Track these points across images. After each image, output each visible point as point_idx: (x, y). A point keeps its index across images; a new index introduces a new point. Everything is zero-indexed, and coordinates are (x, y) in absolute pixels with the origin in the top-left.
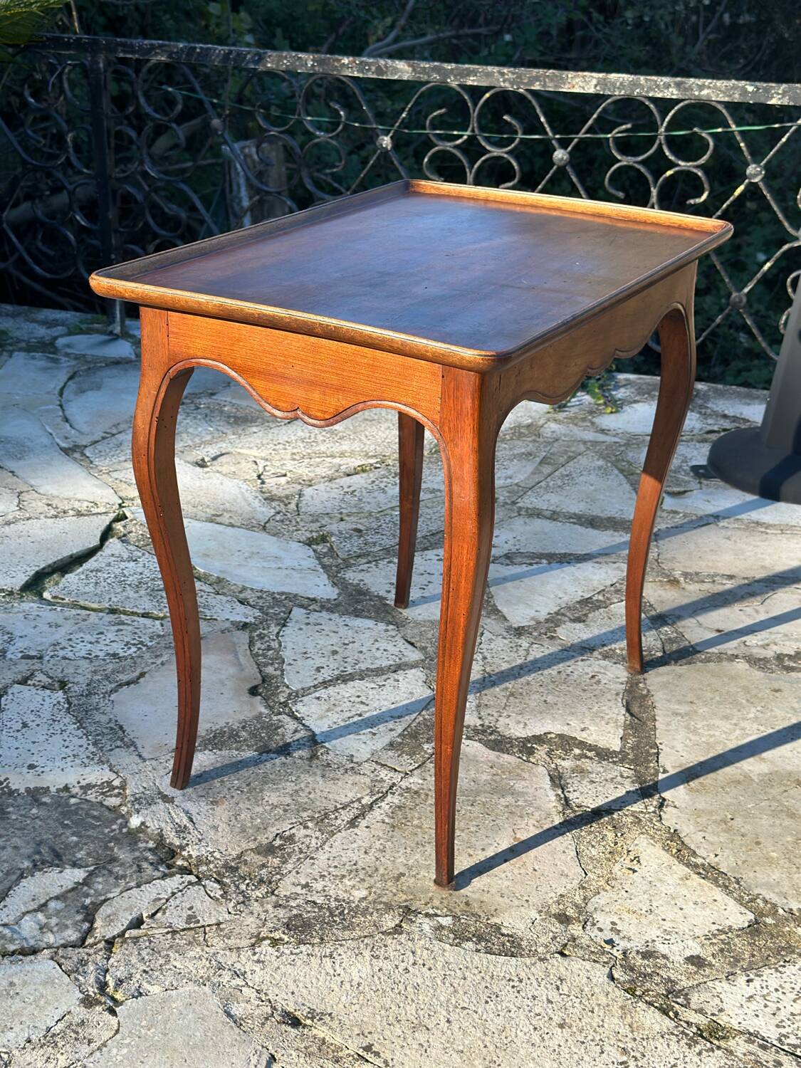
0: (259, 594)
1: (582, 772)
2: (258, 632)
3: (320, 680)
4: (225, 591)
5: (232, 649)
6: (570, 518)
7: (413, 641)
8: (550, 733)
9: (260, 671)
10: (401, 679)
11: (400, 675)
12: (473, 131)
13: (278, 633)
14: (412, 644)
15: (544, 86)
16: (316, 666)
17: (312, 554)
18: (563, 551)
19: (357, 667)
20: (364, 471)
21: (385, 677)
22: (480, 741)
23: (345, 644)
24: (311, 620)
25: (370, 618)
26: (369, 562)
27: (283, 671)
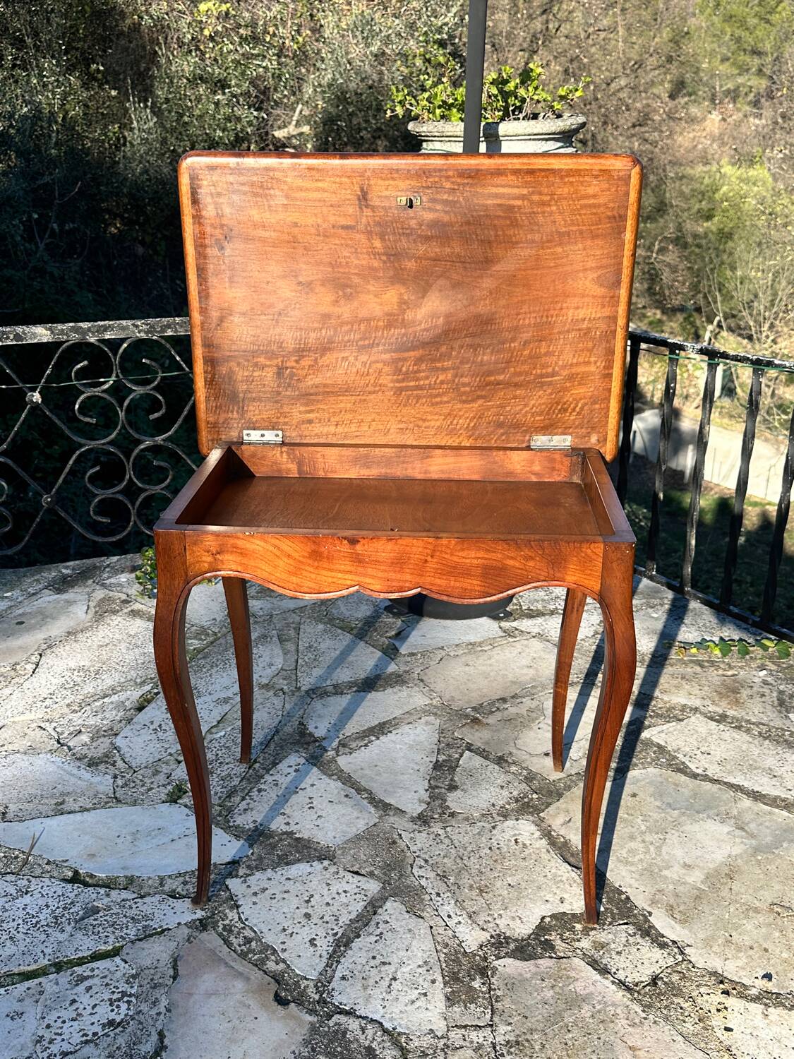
0: (181, 879)
1: (600, 946)
2: (221, 927)
3: (325, 956)
4: (146, 890)
5: (217, 959)
6: (351, 687)
7: (355, 869)
8: (543, 918)
9: (265, 972)
10: (387, 918)
11: (382, 915)
12: (117, 376)
13: (240, 918)
14: (357, 873)
15: (176, 331)
16: (307, 940)
17: (187, 811)
18: (377, 723)
19: (341, 924)
20: (149, 701)
21: (373, 923)
22: (507, 955)
23: (308, 902)
24: (255, 888)
25: (299, 861)
26: (243, 799)
27: (284, 961)
